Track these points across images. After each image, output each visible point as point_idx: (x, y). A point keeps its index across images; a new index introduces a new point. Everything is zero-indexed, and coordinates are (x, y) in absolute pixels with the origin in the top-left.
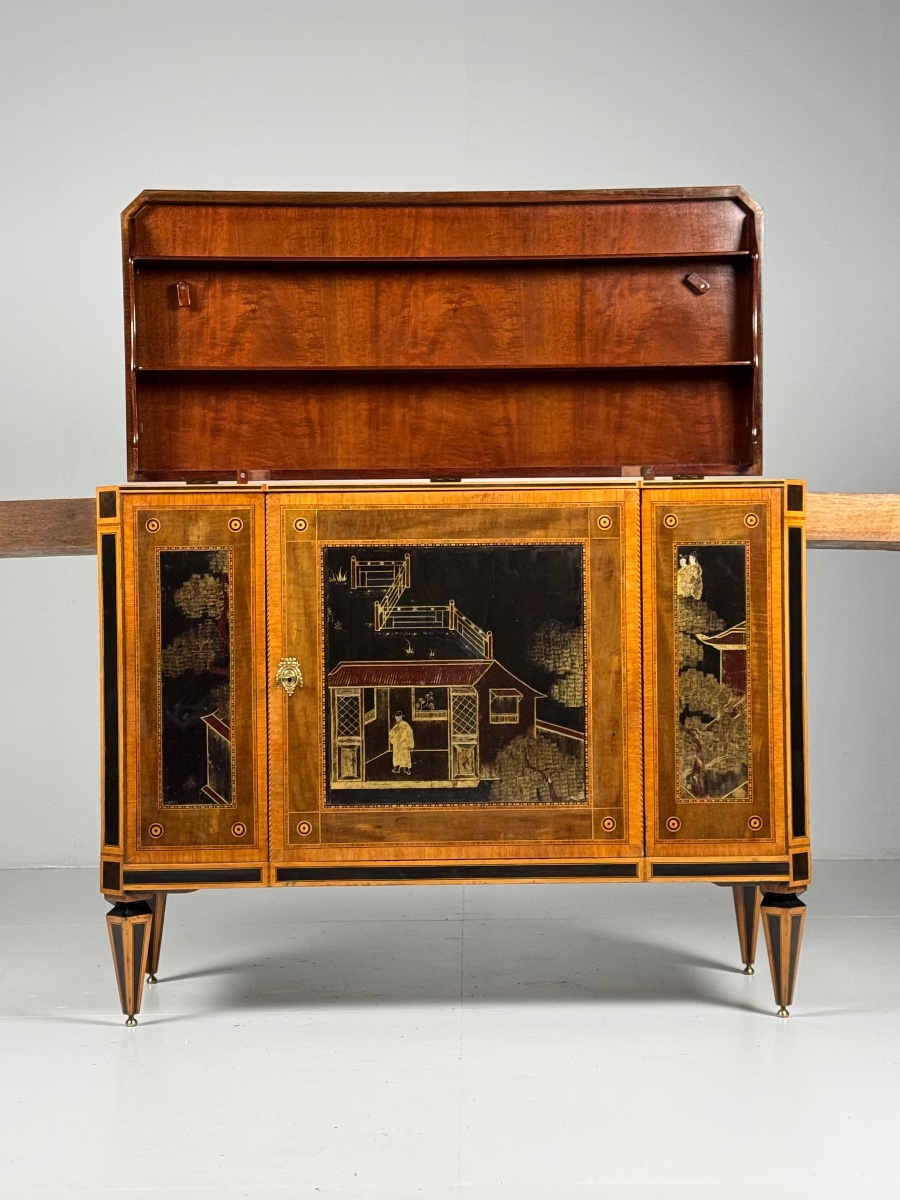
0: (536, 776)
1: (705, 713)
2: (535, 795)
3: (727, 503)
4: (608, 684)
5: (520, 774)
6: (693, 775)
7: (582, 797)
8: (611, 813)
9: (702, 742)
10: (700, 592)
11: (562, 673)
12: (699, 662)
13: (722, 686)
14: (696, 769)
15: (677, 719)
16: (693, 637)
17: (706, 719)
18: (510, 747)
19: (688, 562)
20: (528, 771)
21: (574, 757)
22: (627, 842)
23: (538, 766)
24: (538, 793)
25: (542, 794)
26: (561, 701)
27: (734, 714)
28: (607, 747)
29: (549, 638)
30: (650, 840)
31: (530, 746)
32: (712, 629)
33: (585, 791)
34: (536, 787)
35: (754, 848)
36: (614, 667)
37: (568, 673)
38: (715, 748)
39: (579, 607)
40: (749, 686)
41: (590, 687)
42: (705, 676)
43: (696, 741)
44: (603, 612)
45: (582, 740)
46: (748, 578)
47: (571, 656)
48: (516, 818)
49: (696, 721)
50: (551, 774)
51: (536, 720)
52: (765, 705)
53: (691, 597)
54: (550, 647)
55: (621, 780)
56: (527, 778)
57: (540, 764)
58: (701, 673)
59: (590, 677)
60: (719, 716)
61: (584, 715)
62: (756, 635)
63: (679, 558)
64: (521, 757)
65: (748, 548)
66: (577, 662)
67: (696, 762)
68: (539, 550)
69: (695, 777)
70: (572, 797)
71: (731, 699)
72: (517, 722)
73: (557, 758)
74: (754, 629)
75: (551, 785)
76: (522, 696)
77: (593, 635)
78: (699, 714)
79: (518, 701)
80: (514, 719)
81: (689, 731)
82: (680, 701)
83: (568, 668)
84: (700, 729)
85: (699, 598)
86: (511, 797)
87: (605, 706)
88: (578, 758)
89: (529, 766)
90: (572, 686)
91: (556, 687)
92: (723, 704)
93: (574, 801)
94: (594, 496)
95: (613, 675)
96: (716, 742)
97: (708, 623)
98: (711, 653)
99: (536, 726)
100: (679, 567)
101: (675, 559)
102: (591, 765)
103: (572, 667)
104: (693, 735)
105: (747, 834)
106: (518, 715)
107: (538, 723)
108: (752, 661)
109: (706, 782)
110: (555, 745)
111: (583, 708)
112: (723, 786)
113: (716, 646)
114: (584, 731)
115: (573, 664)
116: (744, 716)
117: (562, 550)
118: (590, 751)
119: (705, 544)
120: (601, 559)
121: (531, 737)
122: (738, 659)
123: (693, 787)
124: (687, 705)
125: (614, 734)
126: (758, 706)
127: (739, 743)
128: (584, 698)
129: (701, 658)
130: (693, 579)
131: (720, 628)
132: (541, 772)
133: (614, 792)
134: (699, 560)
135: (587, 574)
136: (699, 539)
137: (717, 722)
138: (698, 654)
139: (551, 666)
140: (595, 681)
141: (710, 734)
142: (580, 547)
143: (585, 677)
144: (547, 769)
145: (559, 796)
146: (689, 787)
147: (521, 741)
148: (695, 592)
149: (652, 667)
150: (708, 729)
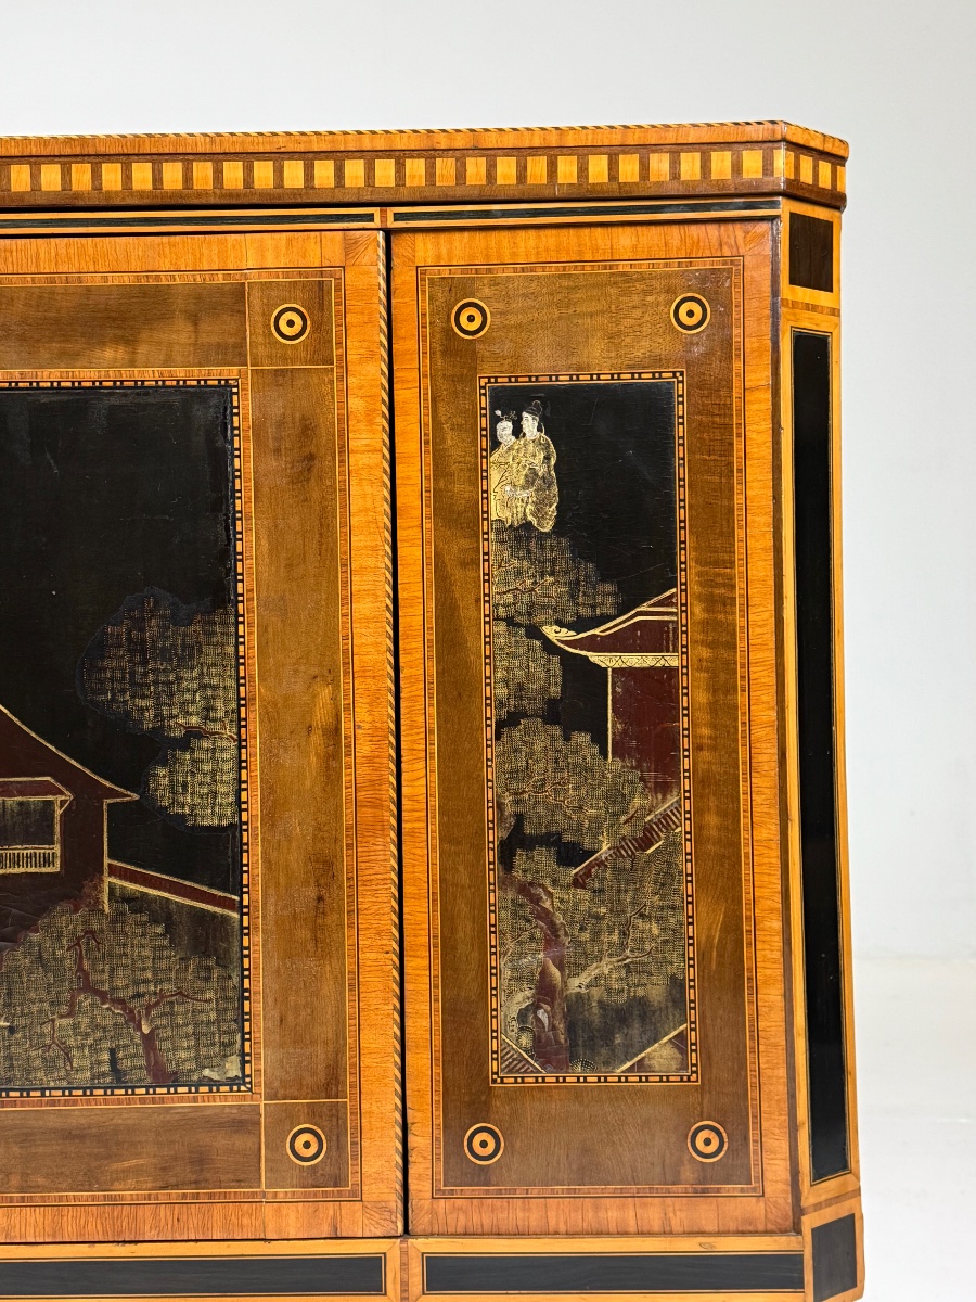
0: (108, 1015)
1: (568, 838)
2: (106, 1068)
3: (623, 267)
4: (304, 761)
5: (65, 1009)
6: (536, 1007)
7: (233, 1069)
8: (313, 1113)
9: (559, 919)
10: (552, 510)
11: (178, 733)
12: (552, 702)
13: (613, 764)
14: (545, 991)
15: (491, 856)
16: (534, 632)
17: (570, 854)
18: (35, 937)
19: (518, 431)
20: (85, 1001)
21: (212, 963)
22: (357, 1196)
23: (114, 989)
24: (113, 1061)
25: (125, 1064)
26: (177, 810)
27: (646, 842)
28: (303, 933)
29: (144, 641)
30: (420, 1187)
31: (90, 933)
32: (585, 612)
33: (243, 1054)
34: (106, 1045)
35: (705, 1213)
36: (321, 715)
37: (194, 734)
38: (596, 934)
39: (225, 555)
40: (686, 764)
41: (255, 773)
42: (567, 739)
43: (545, 916)
44: (289, 566)
45: (236, 915)
46: (681, 472)
47: (204, 687)
48: (54, 1131)
49: (544, 858)
50: (149, 1008)
51: (107, 861)
52: (731, 816)
53: (527, 526)
54: (145, 663)
55: (341, 1022)
56: (85, 1020)
57: (120, 983)
58: (557, 731)
59: (256, 745)
60: (605, 847)
61: (240, 848)
62: (705, 625)
63: (495, 420)
64: (68, 963)
65: (680, 389)
66: (219, 704)
67: (544, 973)
68: (113, 401)
69: (541, 1014)
70: (207, 1072)
71: (637, 801)
72: (56, 868)
73: (164, 964)
74: (698, 610)
75: (149, 1040)
76: (68, 796)
77: (263, 629)
78: (552, 840)
79: (58, 812)
80: (47, 861)
81: (524, 889)
82: (500, 807)
83: (194, 720)
84: (555, 882)
85: (548, 527)
86: (40, 1074)
87: (298, 824)
88: (223, 962)
89: (89, 988)
90: (207, 768)
91: (162, 772)
92: (616, 815)
93: (211, 1083)
94: (261, 250)
95: (317, 738)
96: (598, 917)
97: (573, 596)
98: (583, 678)
99: (108, 880)
100: (496, 444)
101: (484, 422)
102: (257, 983)
103: (206, 718)
104: (536, 900)
105: (688, 1173)
106: (57, 849)
107: (113, 871)
108: (694, 696)
109: (571, 1029)
110: (159, 930)
111: (236, 828)
112: (618, 1040)
113: (594, 657)
114: (239, 889)
115: (209, 708)
116: (673, 847)
117: (176, 400)
118: (256, 943)
119: (564, 380)
120: (281, 424)
121: (95, 908)
122: (657, 691)
123: (537, 1040)
124: (520, 818)
125: (320, 899)
126: (712, 820)
127: (659, 920)
128: (239, 802)
129: (555, 691)
130: (529, 481)
131: (611, 611)
132: (121, 1002)
133: (321, 1055)
134: (546, 424)
135: (246, 462)
136: (547, 365)
137: (599, 863)
138: (547, 678)
139: (150, 714)
140: (269, 755)
141: (583, 895)
142: (225, 390)
143: (240, 743)
144: (138, 995)
145: (171, 1068)
146: (526, 1040)
147: (68, 921)
148: (538, 511)
149: (421, 712)
150: (577, 883)
